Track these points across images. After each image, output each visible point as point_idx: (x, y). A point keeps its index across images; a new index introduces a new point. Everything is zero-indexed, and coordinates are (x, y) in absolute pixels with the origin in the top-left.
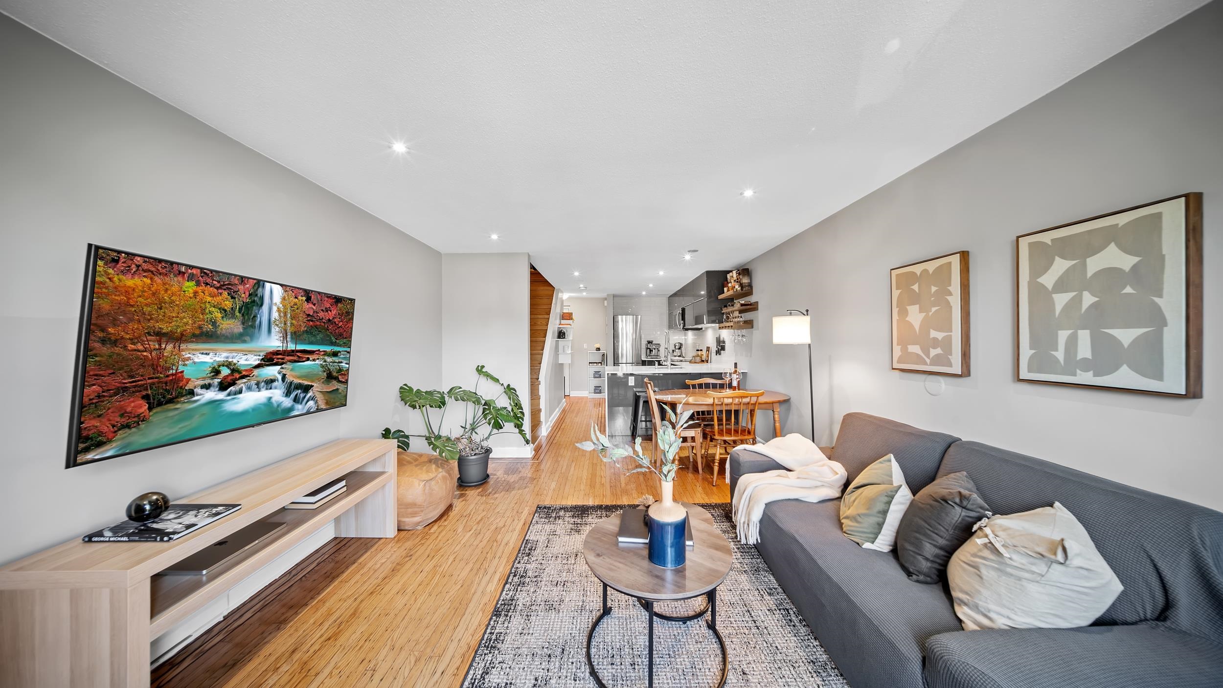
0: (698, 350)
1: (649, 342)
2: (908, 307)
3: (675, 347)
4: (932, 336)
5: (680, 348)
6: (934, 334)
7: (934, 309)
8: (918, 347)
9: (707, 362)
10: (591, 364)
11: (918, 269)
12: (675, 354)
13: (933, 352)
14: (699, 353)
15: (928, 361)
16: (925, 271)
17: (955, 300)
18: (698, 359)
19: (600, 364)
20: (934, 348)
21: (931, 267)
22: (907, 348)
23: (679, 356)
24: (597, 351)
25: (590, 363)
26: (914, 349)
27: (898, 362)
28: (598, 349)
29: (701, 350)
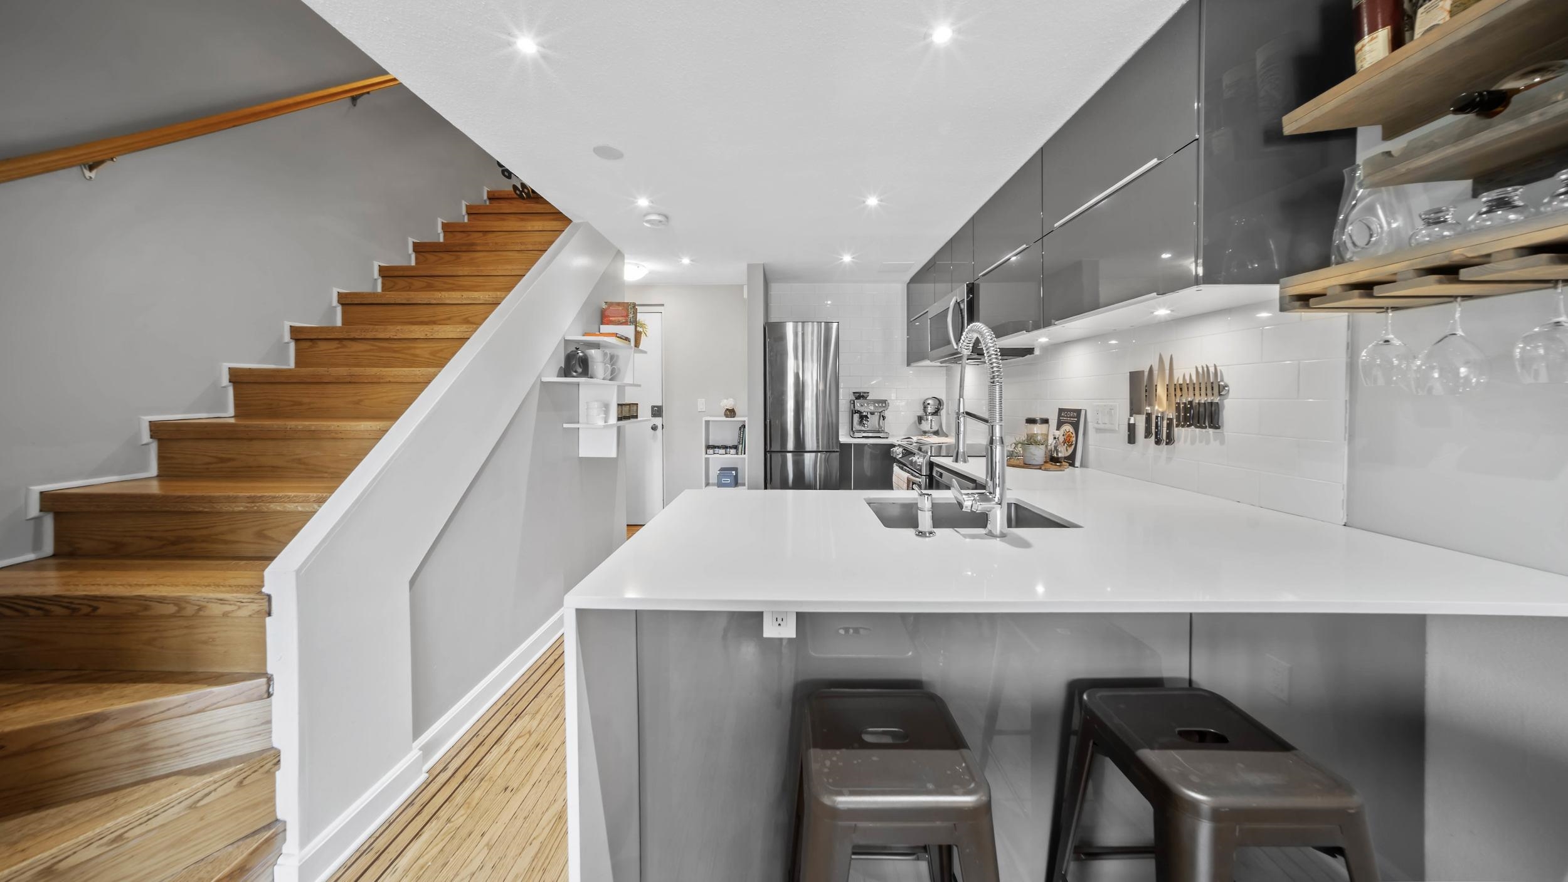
0: (1031, 421)
1: (860, 396)
3: (925, 408)
5: (936, 413)
9: (1071, 460)
10: (711, 451)
12: (925, 426)
14: (1037, 429)
18: (1038, 454)
19: (733, 451)
23: (936, 433)
24: (726, 416)
25: (708, 447)
28: (731, 413)
29: (1045, 421)
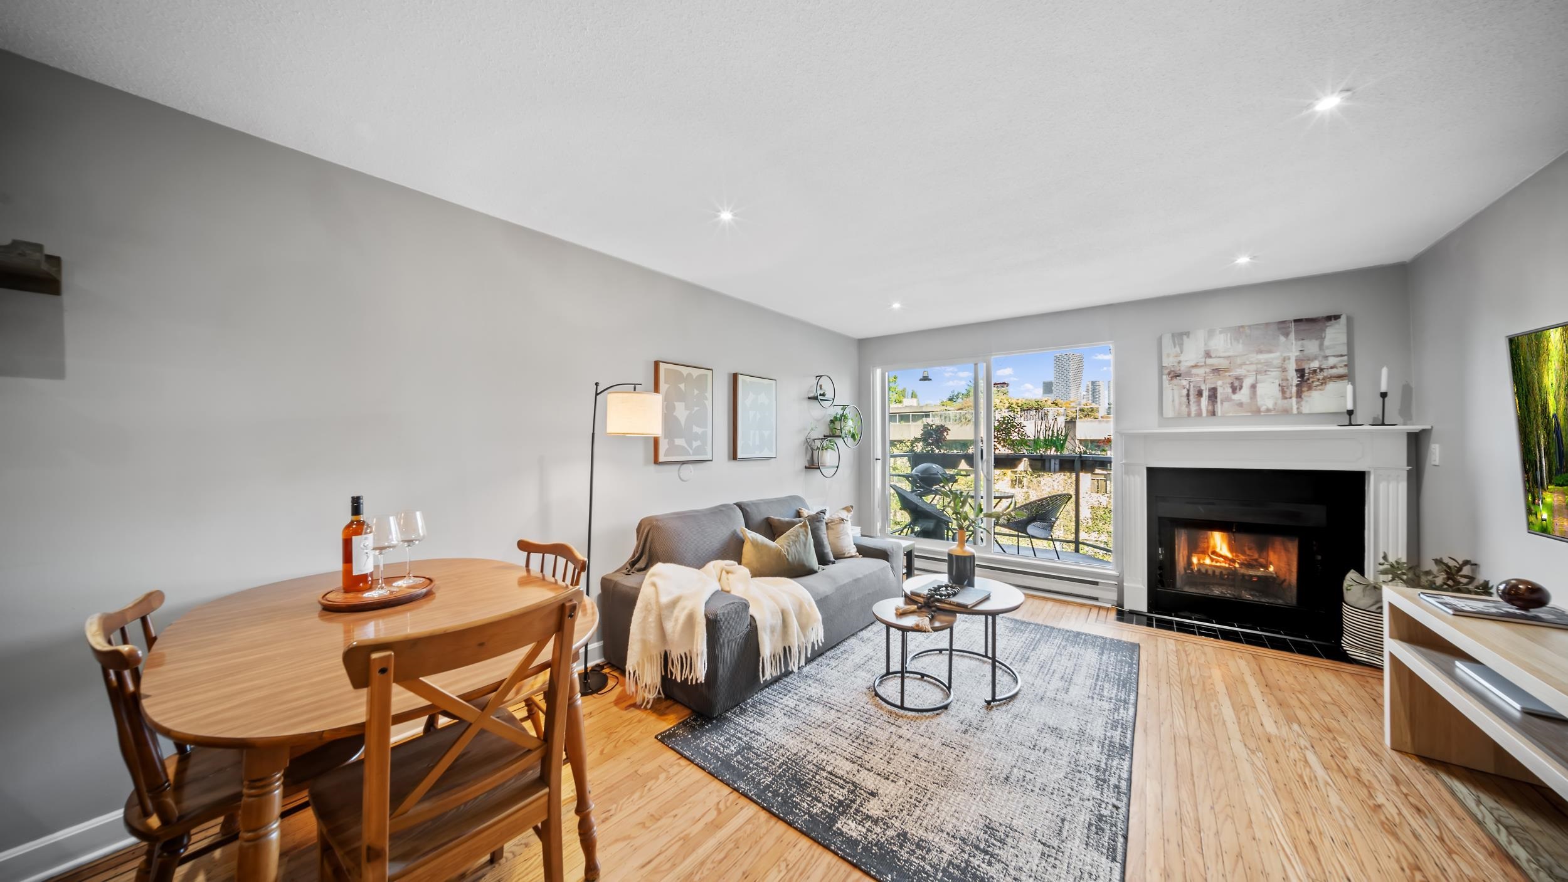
2: (676, 403)
4: (694, 431)
6: (696, 429)
7: (696, 409)
8: (683, 440)
11: (685, 371)
13: (695, 444)
15: (691, 452)
16: (689, 375)
17: (708, 403)
20: (696, 441)
21: (696, 373)
22: (674, 441)
26: (680, 442)
27: (666, 455)
